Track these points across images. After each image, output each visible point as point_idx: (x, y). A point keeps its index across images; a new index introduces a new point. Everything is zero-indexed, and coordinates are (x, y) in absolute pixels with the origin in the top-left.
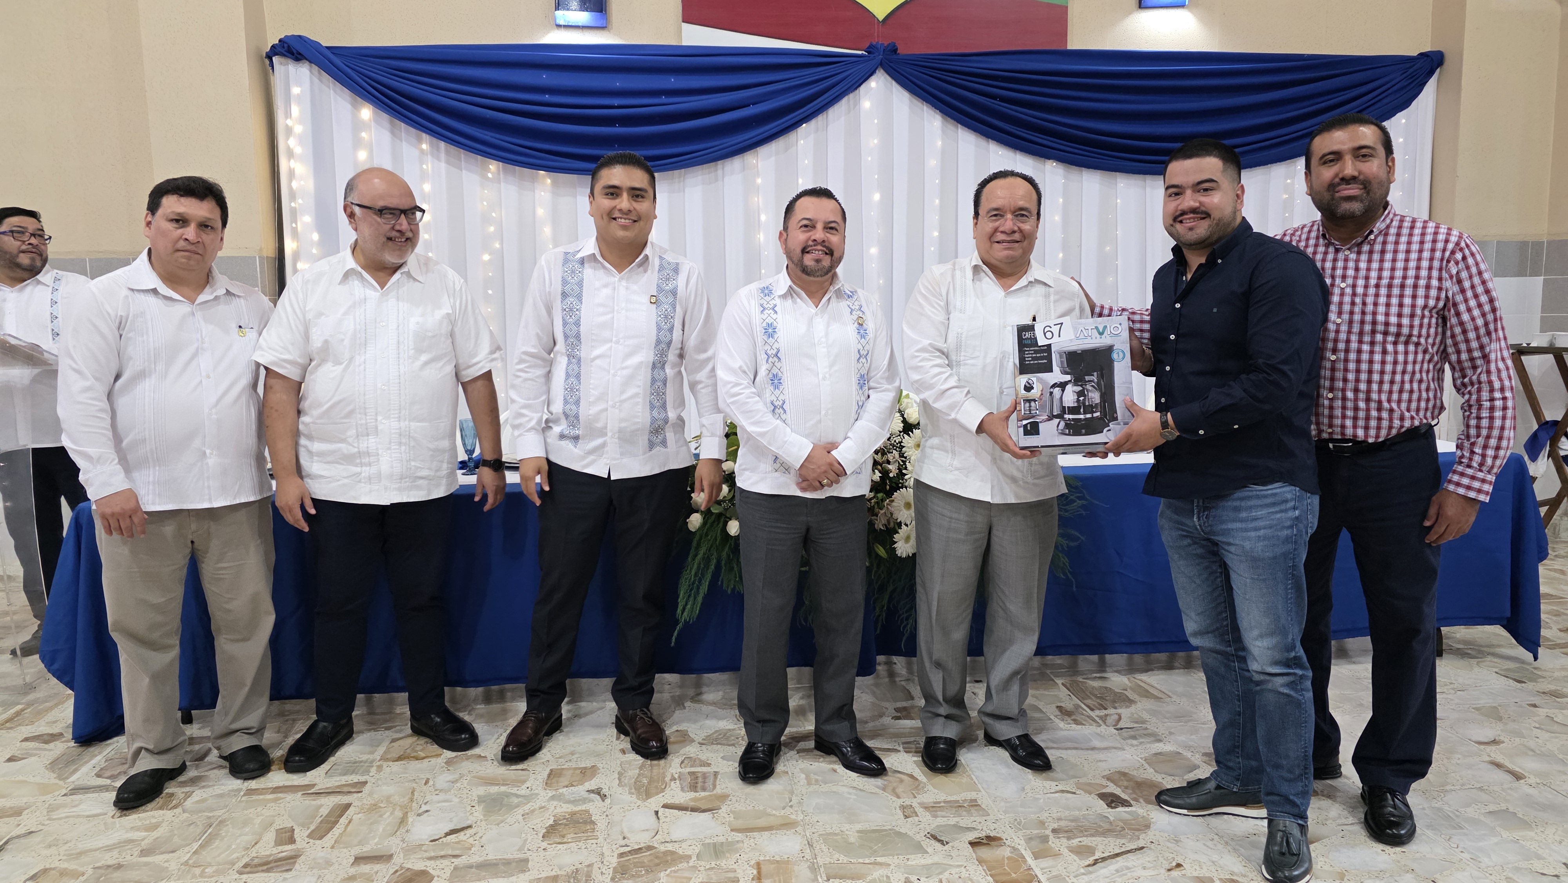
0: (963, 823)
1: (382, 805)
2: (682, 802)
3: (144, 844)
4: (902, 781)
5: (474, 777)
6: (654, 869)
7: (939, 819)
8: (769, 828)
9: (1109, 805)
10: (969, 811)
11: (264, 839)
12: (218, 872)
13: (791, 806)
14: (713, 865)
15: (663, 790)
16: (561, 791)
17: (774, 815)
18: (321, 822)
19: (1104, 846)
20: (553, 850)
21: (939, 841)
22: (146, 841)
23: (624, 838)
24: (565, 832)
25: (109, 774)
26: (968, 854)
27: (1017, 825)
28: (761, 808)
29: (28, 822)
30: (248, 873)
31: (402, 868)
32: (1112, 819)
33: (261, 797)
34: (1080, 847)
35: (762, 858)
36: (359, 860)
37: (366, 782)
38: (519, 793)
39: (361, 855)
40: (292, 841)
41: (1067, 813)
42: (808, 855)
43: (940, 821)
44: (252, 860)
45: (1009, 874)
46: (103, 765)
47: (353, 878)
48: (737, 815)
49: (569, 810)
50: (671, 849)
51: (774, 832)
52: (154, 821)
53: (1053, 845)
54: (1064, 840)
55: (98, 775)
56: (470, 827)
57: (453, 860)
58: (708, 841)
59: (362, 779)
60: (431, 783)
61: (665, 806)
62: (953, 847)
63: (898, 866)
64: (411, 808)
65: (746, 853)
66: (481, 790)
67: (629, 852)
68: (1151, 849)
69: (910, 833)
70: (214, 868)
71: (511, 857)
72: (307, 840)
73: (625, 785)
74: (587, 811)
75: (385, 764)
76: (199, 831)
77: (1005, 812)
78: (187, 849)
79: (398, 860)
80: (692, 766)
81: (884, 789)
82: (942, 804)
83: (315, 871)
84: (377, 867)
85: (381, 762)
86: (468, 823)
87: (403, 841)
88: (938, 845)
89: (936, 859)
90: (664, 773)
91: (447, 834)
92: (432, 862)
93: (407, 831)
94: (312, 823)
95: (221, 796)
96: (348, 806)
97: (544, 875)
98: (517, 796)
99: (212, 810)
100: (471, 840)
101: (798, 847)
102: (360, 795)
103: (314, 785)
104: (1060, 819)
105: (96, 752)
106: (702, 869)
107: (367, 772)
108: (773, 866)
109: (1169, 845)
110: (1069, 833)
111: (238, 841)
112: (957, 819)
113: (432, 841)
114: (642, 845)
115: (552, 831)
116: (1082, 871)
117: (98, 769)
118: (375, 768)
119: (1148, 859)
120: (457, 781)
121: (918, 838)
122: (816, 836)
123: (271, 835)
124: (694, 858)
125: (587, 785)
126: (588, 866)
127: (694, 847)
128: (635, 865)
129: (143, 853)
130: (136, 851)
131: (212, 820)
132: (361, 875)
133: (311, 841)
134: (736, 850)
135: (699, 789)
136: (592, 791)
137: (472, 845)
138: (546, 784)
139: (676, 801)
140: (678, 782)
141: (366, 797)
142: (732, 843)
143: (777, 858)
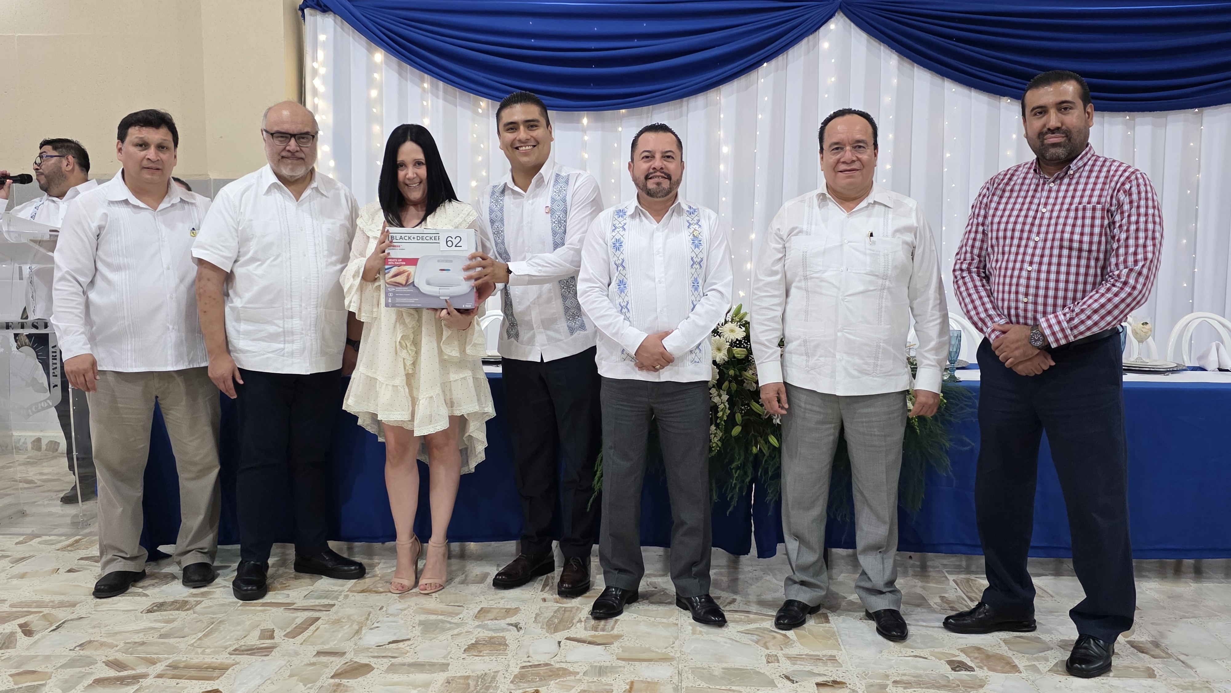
0: (816, 671)
1: (344, 620)
2: (583, 637)
3: (163, 631)
4: (774, 638)
5: (420, 608)
6: (546, 678)
7: (796, 666)
8: (650, 660)
9: (954, 669)
10: (825, 663)
11: (251, 635)
12: (215, 652)
13: (672, 647)
14: (595, 679)
15: (569, 628)
16: (486, 622)
17: (656, 652)
18: (296, 628)
20: (470, 660)
21: (791, 680)
22: (164, 629)
23: (528, 657)
24: (482, 649)
27: (864, 675)
28: (647, 646)
29: (80, 611)
30: (237, 655)
31: (351, 661)
32: (952, 678)
35: (636, 679)
36: (319, 653)
37: (334, 605)
38: (452, 621)
39: (322, 651)
40: (272, 637)
41: (912, 671)
42: (676, 679)
43: (797, 667)
44: (241, 647)
47: (313, 664)
48: (624, 650)
49: (490, 635)
50: (564, 666)
51: (653, 663)
52: (171, 617)
54: (901, 689)
56: (409, 640)
57: (391, 659)
58: (595, 664)
59: (332, 602)
60: (384, 609)
61: (567, 639)
62: (801, 686)
64: (366, 624)
65: (624, 675)
66: (423, 617)
67: (530, 666)
69: (768, 674)
70: (212, 650)
71: (436, 661)
72: (283, 638)
73: (540, 622)
74: (504, 638)
75: (351, 594)
76: (204, 626)
77: (858, 667)
78: (194, 636)
79: (349, 656)
81: (757, 642)
82: (804, 657)
83: (286, 658)
84: (332, 659)
85: (348, 593)
86: (409, 637)
87: (355, 644)
88: (788, 683)
90: (573, 617)
91: (390, 643)
92: (375, 659)
93: (360, 639)
94: (288, 627)
95: (223, 605)
96: (318, 619)
97: (459, 675)
98: (450, 623)
99: (215, 614)
100: (408, 648)
101: (669, 674)
102: (328, 612)
103: (294, 604)
104: (904, 675)
106: (585, 681)
107: (336, 598)
108: (643, 685)
110: (908, 685)
111: (232, 634)
112: (811, 667)
113: (377, 646)
114: (541, 663)
115: (473, 648)
118: (342, 596)
120: (405, 609)
121: (773, 676)
122: (686, 669)
123: (257, 633)
124: (581, 674)
125: (508, 620)
126: (495, 672)
127: (583, 667)
128: (533, 675)
129: (161, 636)
130: (156, 635)
131: (214, 620)
132: (320, 663)
133: (286, 639)
134: (617, 672)
135: (599, 629)
136: (511, 625)
137: (408, 652)
138: (476, 617)
139: (578, 636)
140: (583, 623)
141: (332, 615)
142: (615, 667)
143: (649, 680)
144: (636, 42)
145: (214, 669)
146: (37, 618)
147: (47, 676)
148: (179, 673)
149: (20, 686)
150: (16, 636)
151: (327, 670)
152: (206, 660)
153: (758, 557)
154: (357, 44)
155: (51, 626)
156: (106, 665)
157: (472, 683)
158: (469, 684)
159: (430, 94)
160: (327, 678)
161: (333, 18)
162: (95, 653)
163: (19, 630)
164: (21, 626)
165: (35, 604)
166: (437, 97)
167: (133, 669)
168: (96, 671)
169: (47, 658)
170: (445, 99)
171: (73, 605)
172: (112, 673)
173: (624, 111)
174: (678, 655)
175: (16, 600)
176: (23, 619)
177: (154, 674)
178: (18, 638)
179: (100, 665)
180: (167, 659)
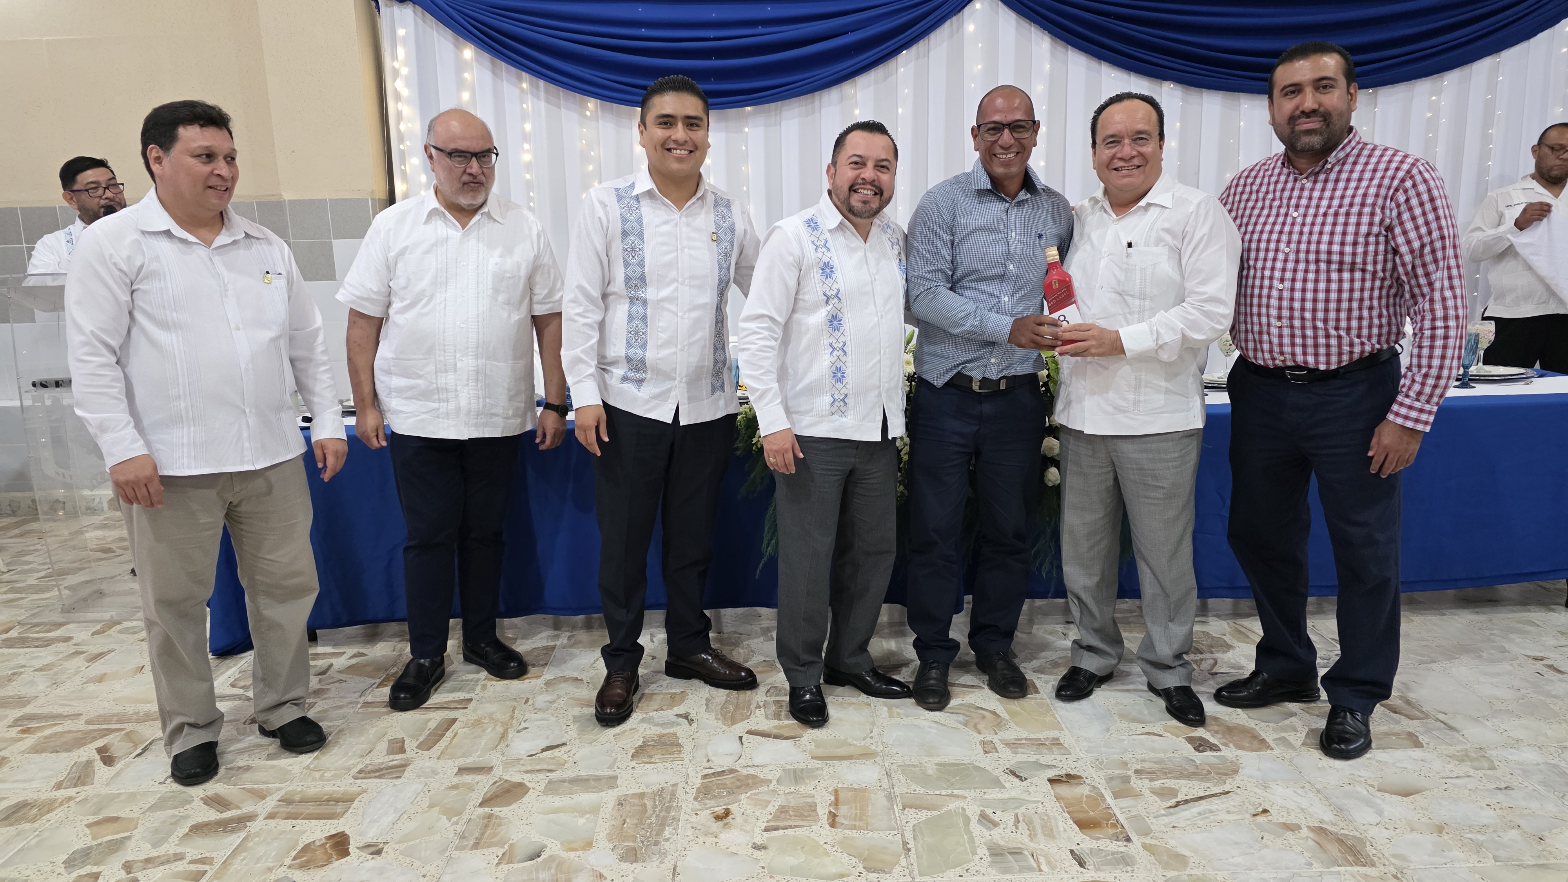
0: (1043, 761)
1: (485, 721)
2: (766, 729)
3: (271, 749)
4: (984, 717)
5: (571, 698)
6: (735, 791)
7: (1018, 756)
8: (849, 758)
9: (1197, 749)
10: (1050, 750)
11: (378, 748)
12: (336, 777)
13: (872, 737)
14: (792, 790)
15: (748, 717)
16: (651, 714)
17: (854, 745)
18: (429, 734)
19: (1188, 788)
20: (641, 769)
21: (1018, 776)
23: (708, 761)
24: (652, 753)
25: (242, 684)
26: (1046, 791)
27: (1099, 764)
28: (842, 738)
30: (362, 778)
31: (501, 779)
32: (1198, 762)
33: (376, 710)
34: (1162, 788)
35: (840, 785)
36: (462, 770)
37: (471, 700)
39: (464, 766)
40: (402, 750)
41: (1151, 755)
42: (885, 783)
43: (1020, 758)
44: (366, 767)
45: (1087, 812)
46: (236, 676)
47: (455, 787)
48: (818, 744)
49: (659, 733)
50: (753, 773)
51: (854, 761)
53: (1135, 786)
54: (1147, 781)
56: (564, 744)
57: (548, 774)
58: (788, 767)
59: (468, 696)
60: (530, 702)
61: (749, 732)
62: (1031, 783)
63: (974, 799)
64: (511, 725)
65: (825, 780)
66: (577, 711)
67: (713, 774)
68: (1237, 794)
69: (989, 768)
70: (333, 773)
71: (602, 773)
72: (416, 750)
73: (713, 714)
74: (675, 734)
77: (1088, 752)
79: (498, 772)
80: (777, 695)
81: (965, 725)
82: (1023, 742)
83: (422, 779)
84: (478, 778)
86: (563, 740)
87: (503, 754)
88: (1016, 781)
89: (1013, 794)
90: (750, 701)
91: (543, 750)
92: (529, 775)
93: (507, 746)
94: (421, 735)
96: (454, 721)
97: (631, 792)
99: (332, 720)
101: (876, 777)
102: (465, 711)
104: (1143, 761)
105: (232, 664)
106: (781, 793)
107: (473, 690)
108: (850, 794)
109: (1256, 790)
110: (1152, 775)
111: (354, 749)
112: (1037, 757)
113: (529, 756)
114: (725, 768)
115: (641, 752)
116: (1163, 812)
117: (232, 679)
118: (480, 686)
119: (1233, 804)
120: (554, 701)
121: (996, 773)
122: (894, 767)
123: (383, 746)
124: (774, 783)
125: (677, 710)
126: (674, 785)
127: (774, 772)
129: (270, 757)
130: (264, 755)
132: (463, 785)
133: (420, 751)
134: (816, 777)
136: (681, 716)
137: (565, 762)
139: (760, 728)
140: (762, 709)
141: (470, 713)
142: (812, 770)
143: (855, 786)
144: (760, 29)
145: (337, 801)
146: (119, 738)
147: (132, 823)
148: (294, 811)
149: (99, 841)
150: (93, 767)
151: (474, 795)
152: (325, 790)
154: (442, 38)
155: (136, 749)
156: (205, 803)
157: (649, 804)
158: (644, 805)
159: (530, 96)
160: (475, 807)
161: (412, 8)
163: (98, 757)
164: (100, 751)
165: (115, 718)
166: (538, 98)
167: (238, 808)
168: (192, 813)
169: (132, 796)
170: (547, 101)
172: (212, 815)
174: (880, 748)
175: (92, 715)
176: (101, 740)
177: (265, 813)
178: (97, 768)
179: (198, 803)
180: (279, 789)
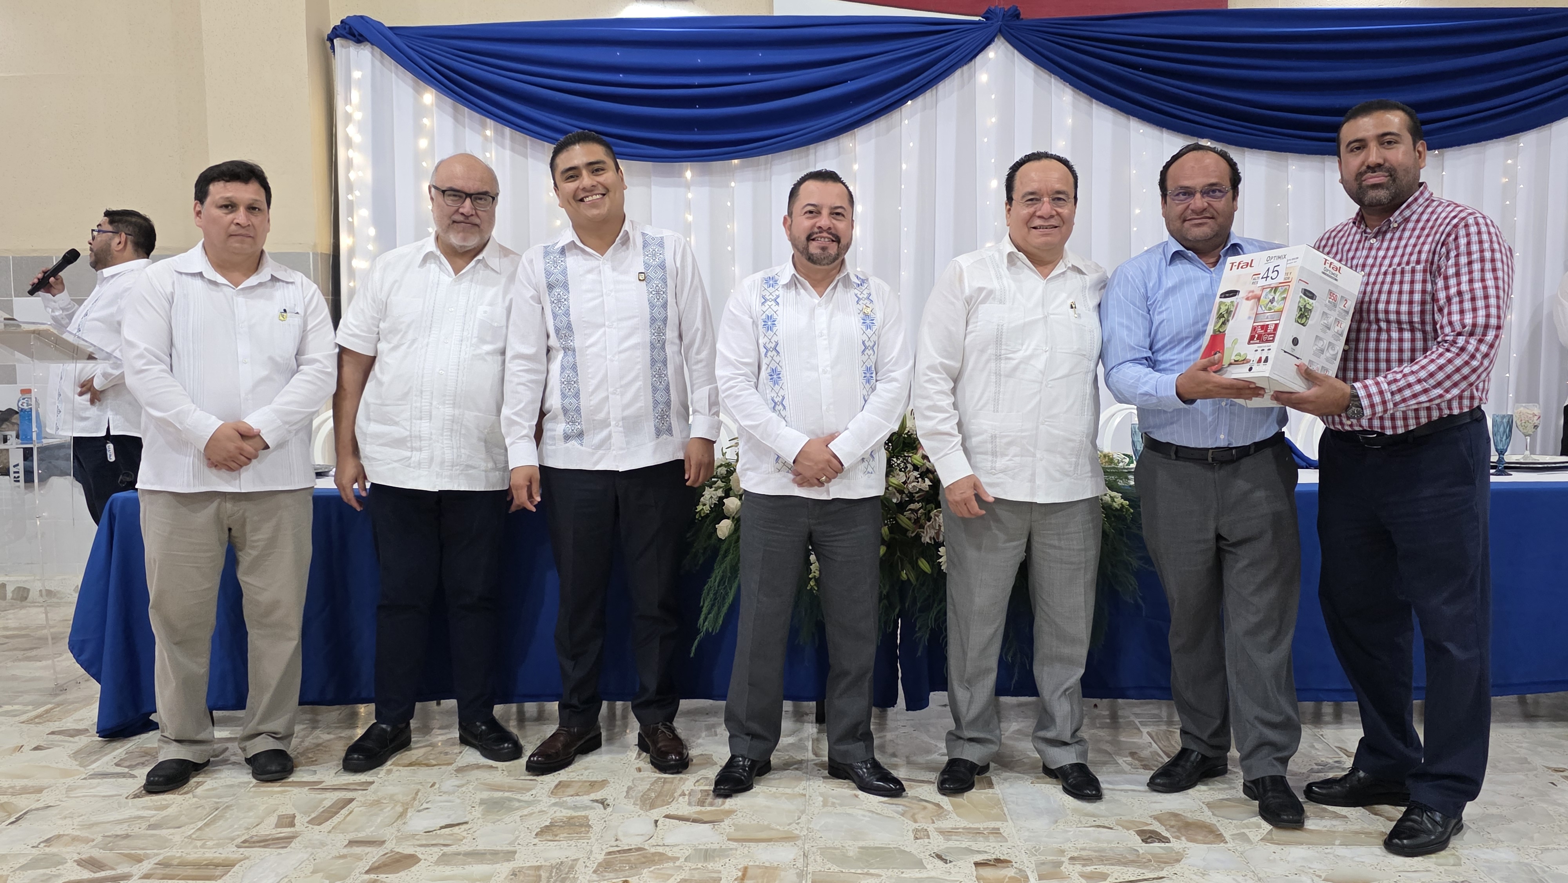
0: (977, 848)
1: (385, 801)
2: (686, 814)
3: (153, 821)
4: (925, 808)
5: (480, 783)
6: (638, 866)
8: (768, 840)
9: (1145, 841)
10: (989, 839)
11: (266, 822)
12: (218, 845)
13: (798, 823)
14: (700, 866)
15: (669, 803)
16: (564, 799)
17: (777, 830)
18: (323, 812)
19: (1123, 873)
20: (542, 846)
21: (945, 860)
22: (155, 818)
23: (617, 840)
24: (559, 832)
25: (128, 763)
26: (972, 873)
27: (1037, 852)
28: (766, 823)
29: (47, 798)
30: (246, 847)
31: (391, 851)
32: (1141, 852)
34: (1092, 873)
35: (751, 863)
36: (352, 843)
37: (373, 783)
38: (522, 798)
39: (355, 840)
40: (292, 824)
42: (800, 863)
44: (252, 837)
46: (123, 756)
47: (343, 857)
48: (738, 828)
49: (568, 815)
50: (661, 851)
51: (772, 843)
52: (164, 803)
53: (1068, 871)
54: (1080, 867)
55: (117, 765)
56: (466, 823)
57: (443, 848)
58: (700, 847)
59: (370, 779)
60: (437, 786)
61: (667, 817)
62: (958, 867)
64: (413, 805)
65: (736, 859)
66: (486, 795)
67: (618, 851)
68: (1171, 879)
69: (915, 852)
70: (215, 842)
71: (500, 849)
72: (306, 825)
73: (632, 797)
74: (586, 817)
75: (395, 768)
76: (205, 813)
77: (1029, 841)
78: (192, 826)
79: (389, 846)
81: (903, 815)
82: (962, 831)
83: (309, 850)
84: (368, 849)
86: (466, 819)
87: (398, 831)
88: (943, 864)
89: (933, 874)
90: (677, 787)
91: (442, 828)
92: (422, 848)
93: (404, 824)
94: (313, 812)
95: (231, 786)
96: (352, 800)
97: (528, 864)
98: (519, 801)
99: (220, 797)
101: (792, 857)
102: (364, 792)
103: (322, 782)
105: (120, 746)
106: (687, 869)
108: (760, 871)
111: (241, 822)
112: (971, 844)
113: (426, 832)
114: (633, 847)
115: (547, 831)
117: (117, 760)
120: (462, 786)
121: (922, 856)
122: (814, 849)
123: (273, 819)
124: (682, 860)
125: (593, 796)
126: (574, 860)
127: (685, 851)
128: (621, 862)
129: (151, 827)
130: (144, 825)
131: (219, 805)
132: (351, 855)
133: (311, 826)
134: (727, 856)
135: (706, 804)
136: (597, 801)
137: (464, 838)
138: (552, 792)
139: (680, 813)
140: (687, 797)
141: (370, 794)
142: (725, 850)
143: (767, 864)
144: (750, 76)
145: (217, 865)
148: (171, 873)
151: (361, 864)
152: (207, 855)
153: (907, 710)
154: (400, 82)
155: (9, 818)
156: (78, 865)
157: (544, 874)
158: (540, 876)
159: (494, 144)
160: (360, 873)
161: (370, 49)
162: (64, 850)
166: (503, 146)
167: (113, 869)
168: (65, 872)
170: (513, 150)
171: (39, 790)
172: (86, 875)
173: (736, 161)
174: (805, 832)
177: (140, 874)
179: (70, 864)
180: (157, 855)
